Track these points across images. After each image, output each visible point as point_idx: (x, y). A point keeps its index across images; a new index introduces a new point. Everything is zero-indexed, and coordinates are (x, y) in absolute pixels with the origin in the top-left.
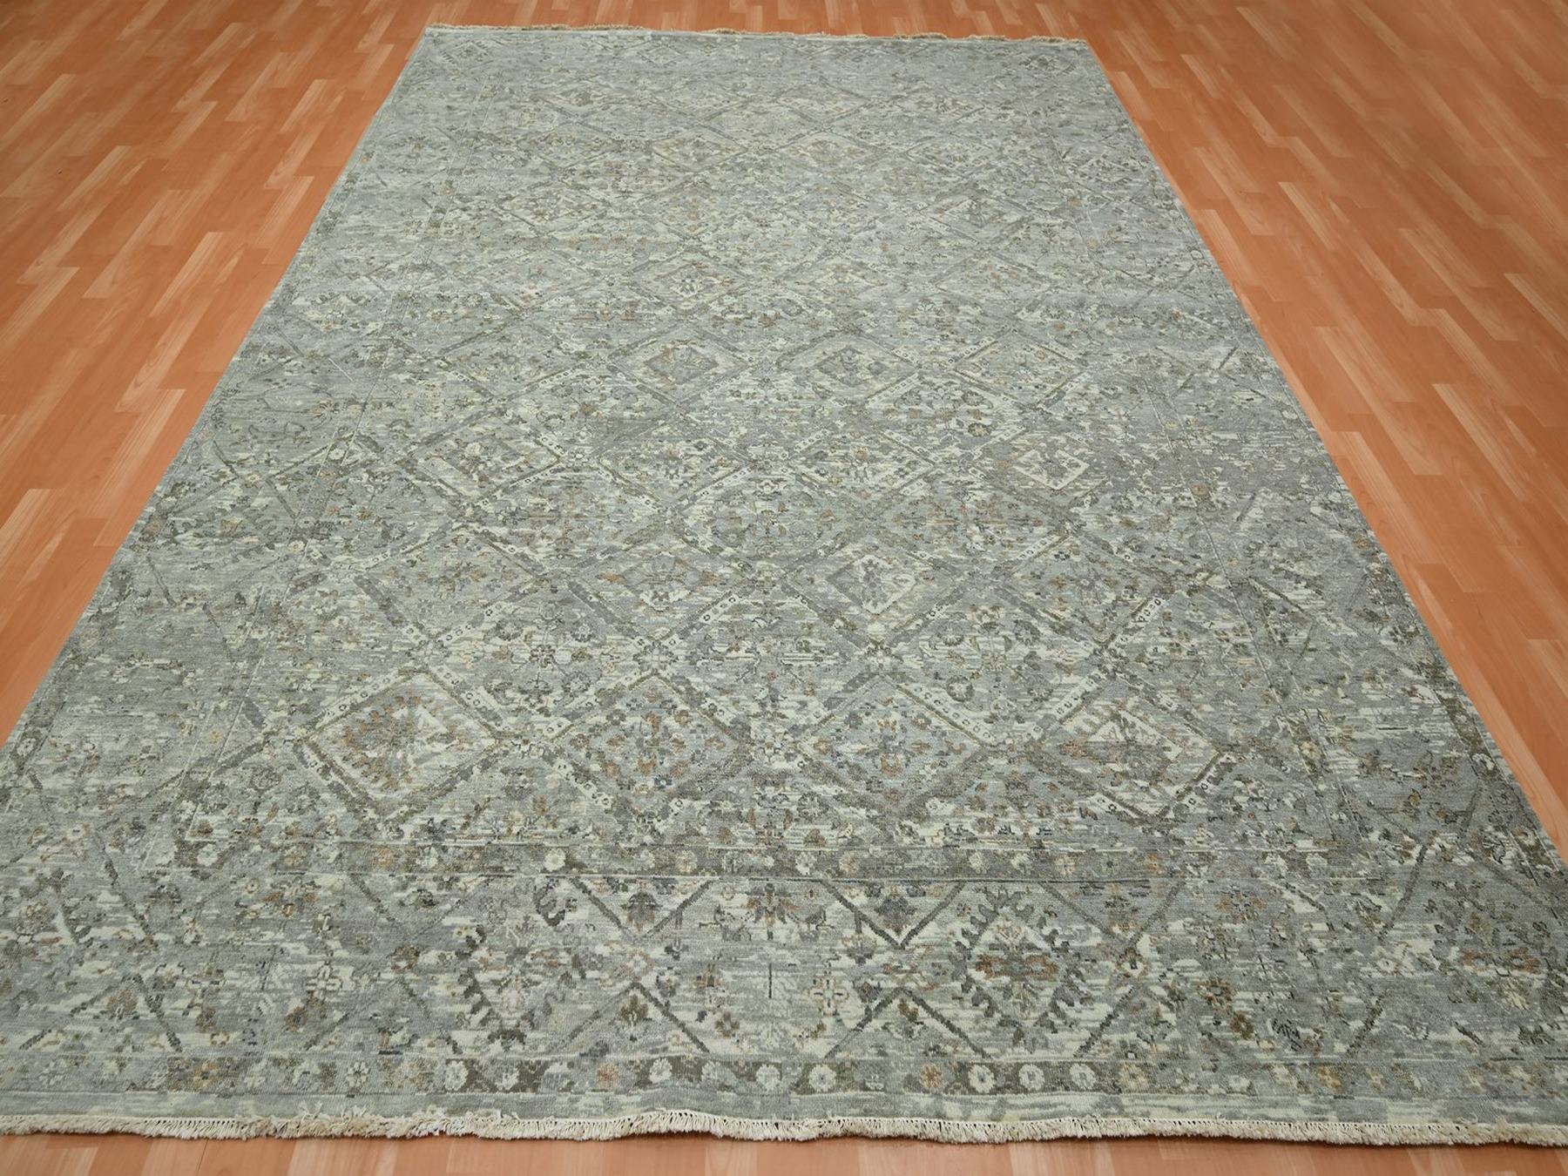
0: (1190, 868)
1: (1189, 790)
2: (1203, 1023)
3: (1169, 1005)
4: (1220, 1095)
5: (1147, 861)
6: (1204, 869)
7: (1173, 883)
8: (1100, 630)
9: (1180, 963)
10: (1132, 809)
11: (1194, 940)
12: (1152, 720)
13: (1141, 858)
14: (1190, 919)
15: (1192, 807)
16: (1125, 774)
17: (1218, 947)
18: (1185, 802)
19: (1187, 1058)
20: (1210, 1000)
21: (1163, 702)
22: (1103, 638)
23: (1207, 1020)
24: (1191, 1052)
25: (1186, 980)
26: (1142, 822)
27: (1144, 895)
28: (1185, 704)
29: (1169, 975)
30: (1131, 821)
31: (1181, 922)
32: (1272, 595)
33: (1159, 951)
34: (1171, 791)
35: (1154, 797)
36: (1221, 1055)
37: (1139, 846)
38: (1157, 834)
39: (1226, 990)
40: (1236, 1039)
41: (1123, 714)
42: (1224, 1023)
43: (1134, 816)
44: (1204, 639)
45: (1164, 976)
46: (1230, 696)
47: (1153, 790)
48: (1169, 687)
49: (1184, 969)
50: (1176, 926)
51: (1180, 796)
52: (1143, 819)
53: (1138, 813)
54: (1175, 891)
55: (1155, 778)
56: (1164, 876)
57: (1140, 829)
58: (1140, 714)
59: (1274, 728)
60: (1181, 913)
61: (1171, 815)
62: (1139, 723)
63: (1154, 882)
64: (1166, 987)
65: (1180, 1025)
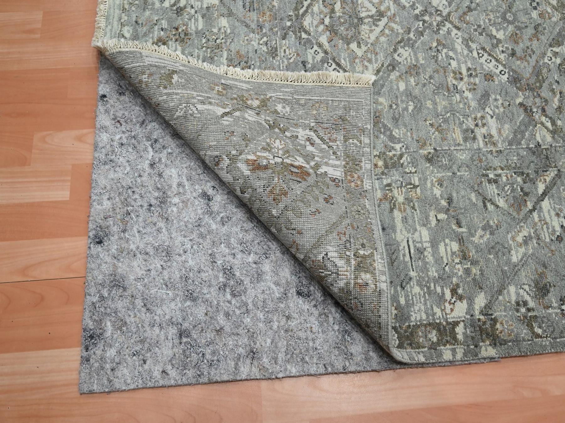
0: (265, 39)
1: (326, 52)
2: (163, 22)
3: (174, 5)
4: (120, 19)
5: (268, 13)
6: (265, 48)
7: (253, 26)
8: (461, 18)
9: (200, 19)
10: (306, 11)
11: (215, 30)
12: (383, 39)
13: (271, 10)
14: (229, 31)
15: (312, 51)
16: (333, 11)
17: (210, 43)
18: (316, 48)
19: (144, 10)
20: (177, 29)
21: (400, 50)
22: (454, 18)
23: (164, 24)
24: (147, 13)
25: (190, 19)
26: (297, 16)
27: (244, 6)
28: (403, 69)
29: (193, 11)
30: (296, 9)
31: (227, 26)
32: (541, 188)
33: (208, 8)
34: (323, 40)
35: (317, 26)
36: (145, 29)
37: (279, 10)
38: (289, 24)
39: (183, 41)
40: (153, 38)
41: (384, 20)
42: (162, 33)
43: (301, 11)
44: (473, 104)
45: (192, 7)
46: (418, 109)
47: (321, 27)
48: (417, 60)
49: (196, 20)
50: (224, 22)
51: (320, 45)
52: (300, 18)
53: (303, 15)
54: (247, 26)
55: (332, 30)
56: (258, 21)
57: (291, 13)
58: (387, 31)
59: (392, 138)
60: (233, 28)
61: (304, 36)
62: (378, 30)
63: (254, 15)
64: (185, 7)
65: (162, 9)
